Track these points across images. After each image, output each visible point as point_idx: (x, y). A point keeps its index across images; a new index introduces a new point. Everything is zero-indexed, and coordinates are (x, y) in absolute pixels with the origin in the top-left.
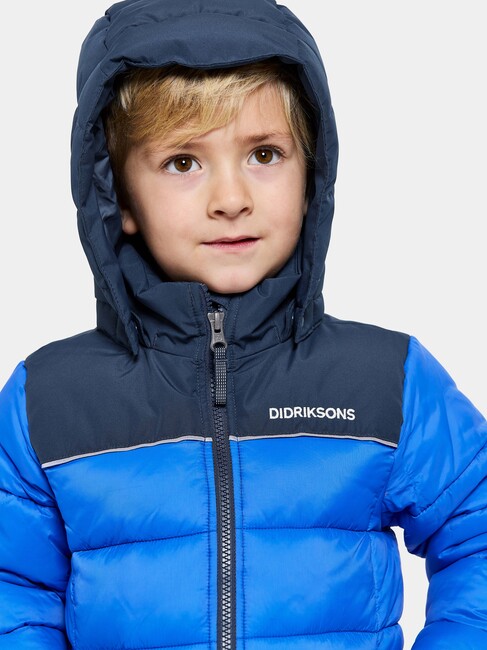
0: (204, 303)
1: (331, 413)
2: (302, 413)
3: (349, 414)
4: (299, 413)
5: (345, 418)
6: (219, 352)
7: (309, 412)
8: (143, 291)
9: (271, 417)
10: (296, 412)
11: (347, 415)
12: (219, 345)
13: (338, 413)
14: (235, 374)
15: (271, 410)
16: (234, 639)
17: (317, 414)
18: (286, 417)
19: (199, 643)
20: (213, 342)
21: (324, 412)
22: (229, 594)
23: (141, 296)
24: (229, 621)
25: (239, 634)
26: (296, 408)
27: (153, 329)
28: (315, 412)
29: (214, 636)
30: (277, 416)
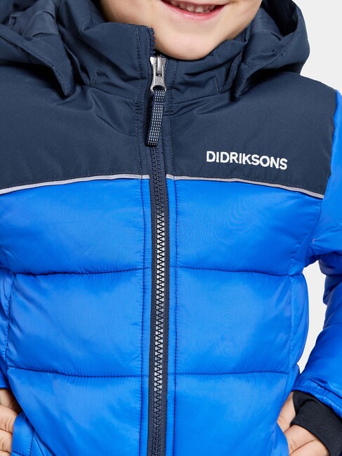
0: (149, 47)
1: (265, 161)
2: (238, 159)
3: (281, 164)
4: (235, 158)
5: (277, 167)
6: (158, 94)
7: (244, 159)
8: (87, 28)
9: (208, 160)
10: (232, 158)
11: (280, 165)
12: (158, 88)
13: (271, 162)
14: (171, 117)
15: (208, 153)
16: (165, 374)
17: (251, 161)
18: (222, 161)
19: (131, 376)
20: (154, 84)
21: (259, 159)
22: (162, 331)
23: (87, 32)
24: (161, 356)
25: (171, 369)
26: (232, 153)
27: (94, 67)
28: (250, 158)
29: (146, 371)
30: (213, 160)
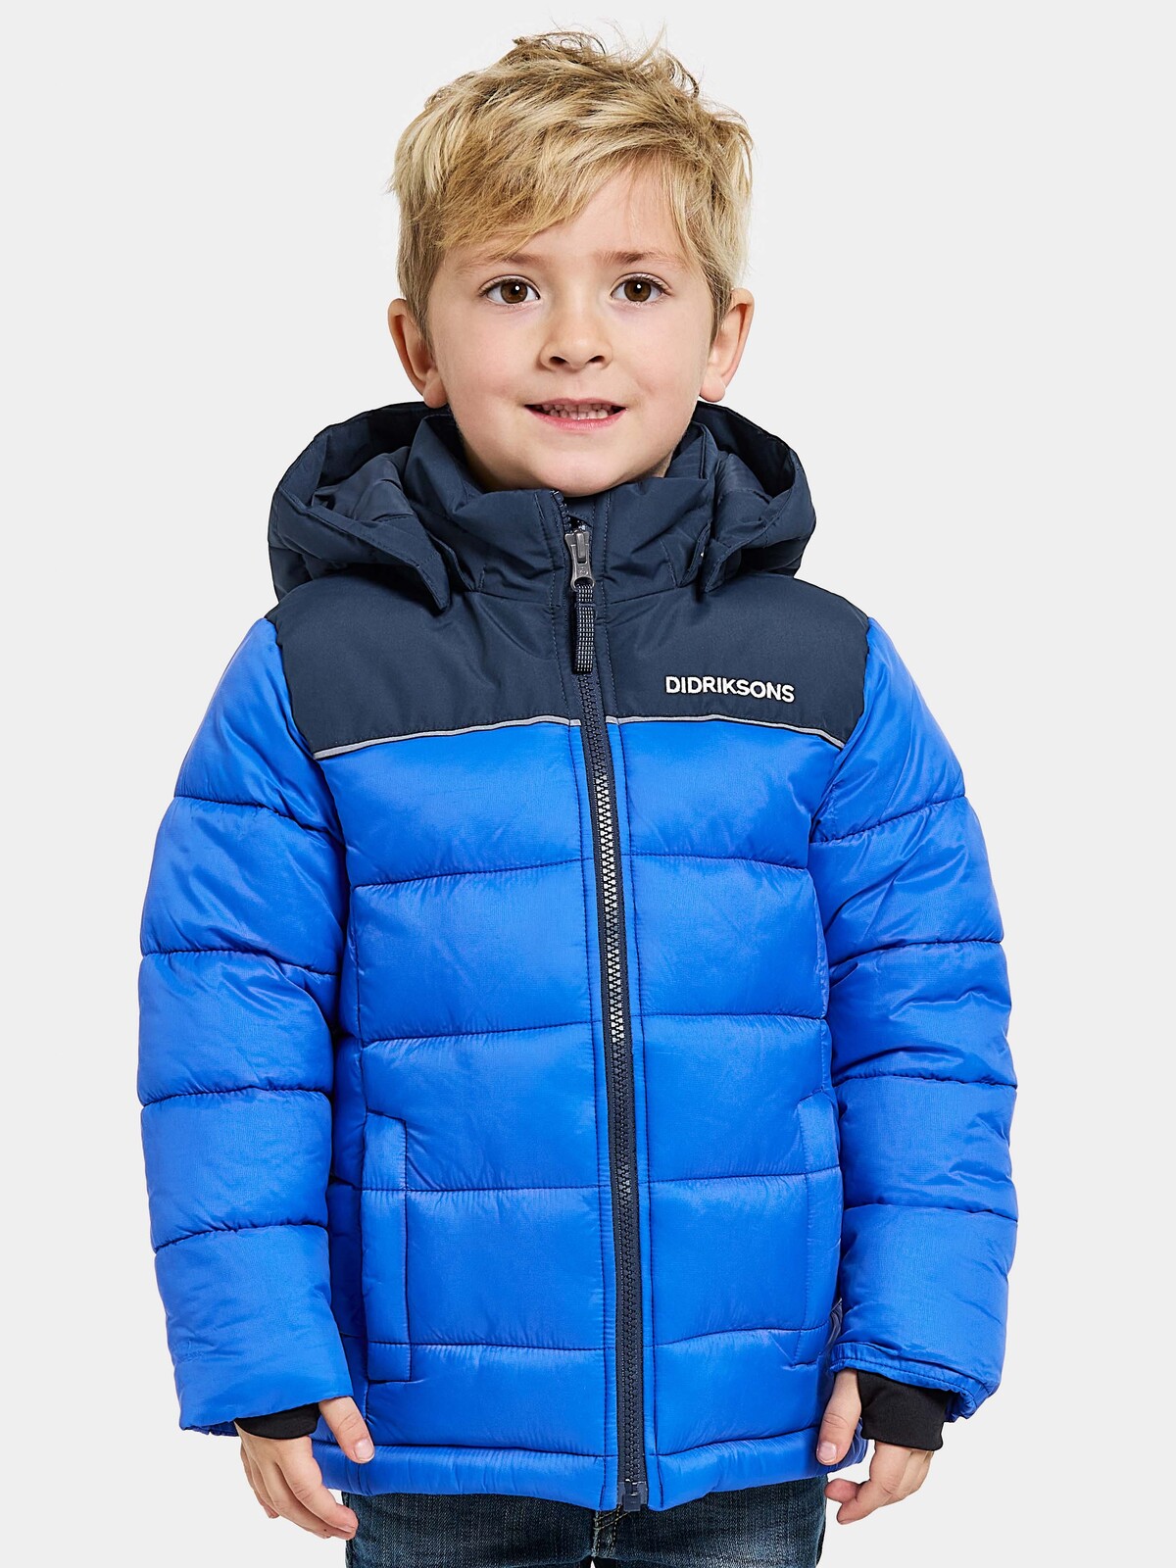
0: (559, 519)
1: (758, 690)
2: (716, 686)
3: (785, 693)
4: (711, 686)
5: (778, 697)
6: (581, 591)
7: (726, 686)
8: (461, 505)
9: (669, 690)
10: (706, 685)
11: (782, 695)
12: (583, 581)
13: (768, 690)
14: (608, 627)
15: (668, 679)
16: (627, 1016)
17: (737, 689)
18: (690, 690)
19: (576, 1023)
20: (575, 578)
21: (748, 686)
22: (617, 952)
23: (460, 512)
24: (619, 990)
25: (634, 1009)
26: (705, 679)
27: (477, 565)
28: (734, 686)
29: (599, 1014)
30: (677, 690)
